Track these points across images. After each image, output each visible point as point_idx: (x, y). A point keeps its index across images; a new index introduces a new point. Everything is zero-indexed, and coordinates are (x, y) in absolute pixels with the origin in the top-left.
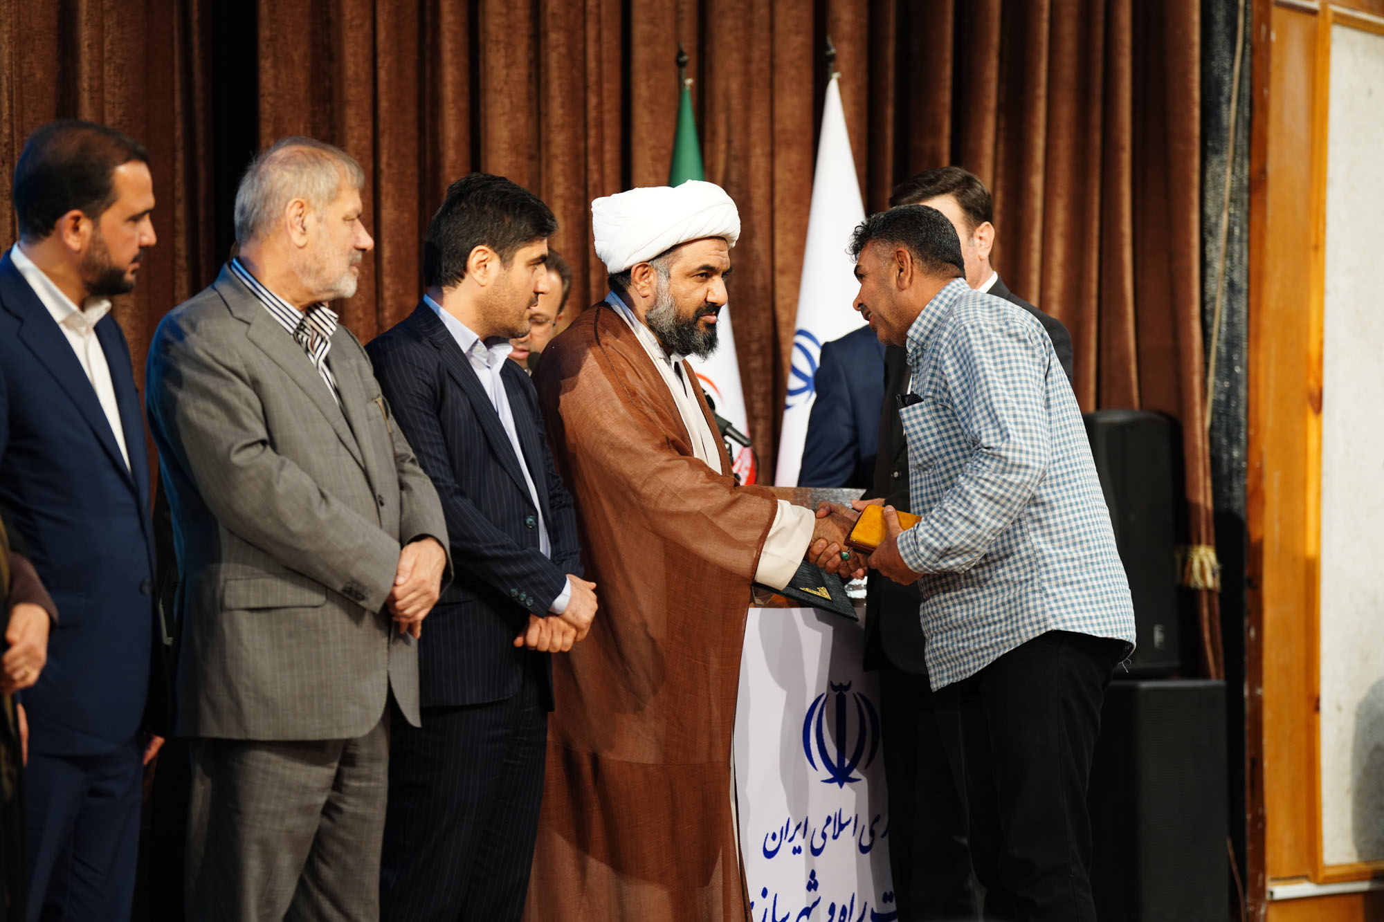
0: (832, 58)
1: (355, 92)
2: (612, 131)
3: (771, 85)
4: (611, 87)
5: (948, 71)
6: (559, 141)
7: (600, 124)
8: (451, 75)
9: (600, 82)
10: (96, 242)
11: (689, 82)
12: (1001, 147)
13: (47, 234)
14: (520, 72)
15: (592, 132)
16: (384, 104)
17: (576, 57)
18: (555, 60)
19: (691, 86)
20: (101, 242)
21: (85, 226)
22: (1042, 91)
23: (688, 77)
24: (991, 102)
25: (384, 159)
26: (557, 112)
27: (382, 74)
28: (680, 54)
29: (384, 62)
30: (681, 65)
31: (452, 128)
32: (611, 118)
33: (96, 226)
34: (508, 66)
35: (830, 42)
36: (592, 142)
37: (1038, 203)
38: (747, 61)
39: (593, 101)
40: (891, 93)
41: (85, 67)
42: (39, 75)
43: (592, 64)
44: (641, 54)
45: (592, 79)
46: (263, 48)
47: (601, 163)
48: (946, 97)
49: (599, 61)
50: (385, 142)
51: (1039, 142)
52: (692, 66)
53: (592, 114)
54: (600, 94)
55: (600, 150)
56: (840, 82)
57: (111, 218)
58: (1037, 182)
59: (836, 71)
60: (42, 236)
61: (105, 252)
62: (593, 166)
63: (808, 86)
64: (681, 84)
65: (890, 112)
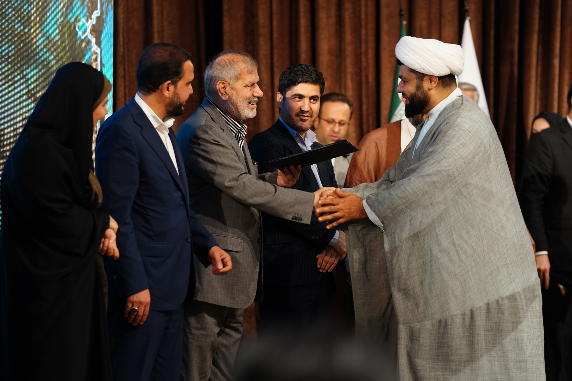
0: (467, 11)
1: (263, 31)
2: (371, 44)
3: (440, 23)
4: (371, 26)
5: (517, 15)
6: (349, 49)
7: (367, 42)
8: (303, 23)
9: (366, 24)
10: (175, 94)
11: (405, 23)
12: (540, 47)
13: (154, 91)
14: (333, 20)
15: (363, 45)
16: (275, 35)
17: (356, 13)
18: (347, 15)
19: (406, 24)
20: (177, 94)
21: (171, 88)
22: (558, 23)
23: (404, 20)
24: (536, 28)
25: (275, 58)
26: (348, 37)
27: (275, 23)
28: (401, 10)
29: (275, 18)
30: (401, 15)
31: (304, 45)
32: (371, 39)
33: (176, 87)
34: (328, 18)
35: (466, 4)
36: (363, 49)
37: (557, 71)
38: (429, 13)
39: (363, 32)
40: (493, 25)
41: (156, 22)
42: (136, 27)
43: (363, 16)
44: (384, 12)
45: (363, 22)
46: (225, 13)
47: (367, 58)
48: (516, 27)
49: (366, 15)
50: (276, 51)
51: (557, 45)
52: (406, 16)
53: (363, 37)
54: (366, 29)
55: (366, 53)
56: (470, 21)
57: (181, 84)
58: (556, 62)
59: (468, 16)
60: (152, 92)
61: (179, 98)
62: (364, 59)
63: (456, 23)
64: (401, 24)
65: (492, 33)
